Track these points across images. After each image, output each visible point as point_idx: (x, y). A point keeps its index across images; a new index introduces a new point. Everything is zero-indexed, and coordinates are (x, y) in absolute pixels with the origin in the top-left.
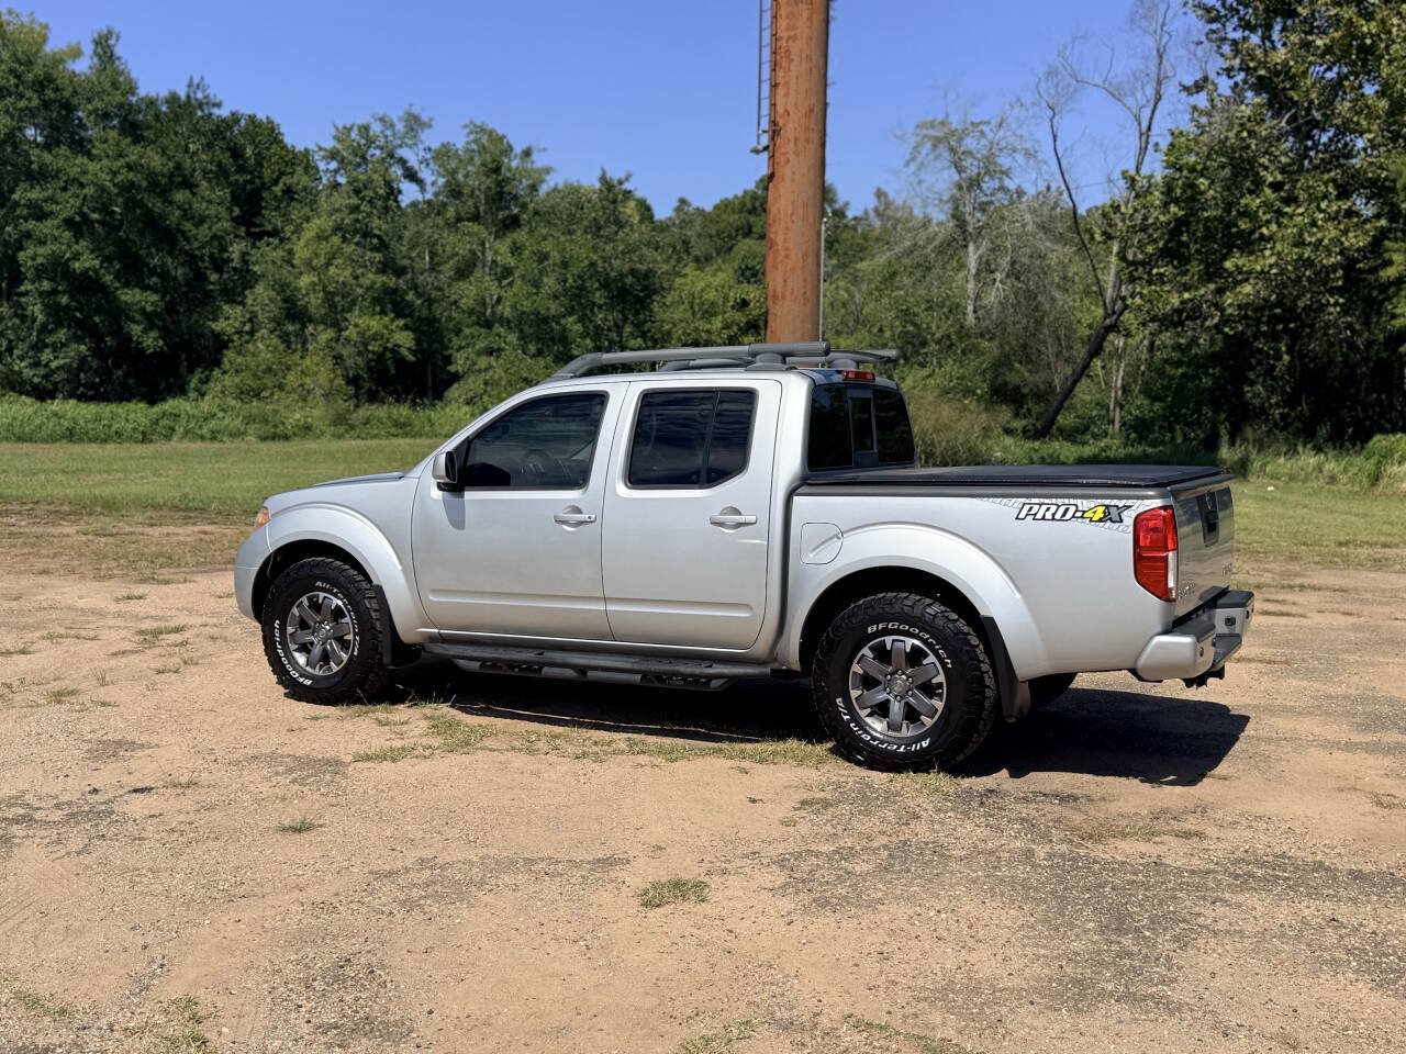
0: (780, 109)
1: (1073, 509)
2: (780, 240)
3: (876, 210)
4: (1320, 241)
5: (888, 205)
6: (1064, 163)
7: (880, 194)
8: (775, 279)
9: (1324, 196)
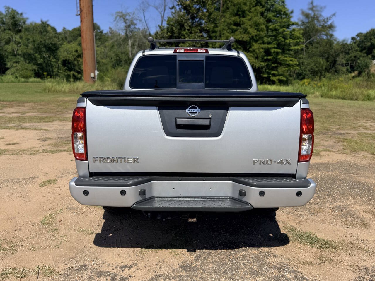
0: (82, 6)
2: (84, 36)
3: (110, 32)
5: (112, 31)
6: (147, 22)
7: (110, 28)
8: (84, 45)
9: (197, 32)
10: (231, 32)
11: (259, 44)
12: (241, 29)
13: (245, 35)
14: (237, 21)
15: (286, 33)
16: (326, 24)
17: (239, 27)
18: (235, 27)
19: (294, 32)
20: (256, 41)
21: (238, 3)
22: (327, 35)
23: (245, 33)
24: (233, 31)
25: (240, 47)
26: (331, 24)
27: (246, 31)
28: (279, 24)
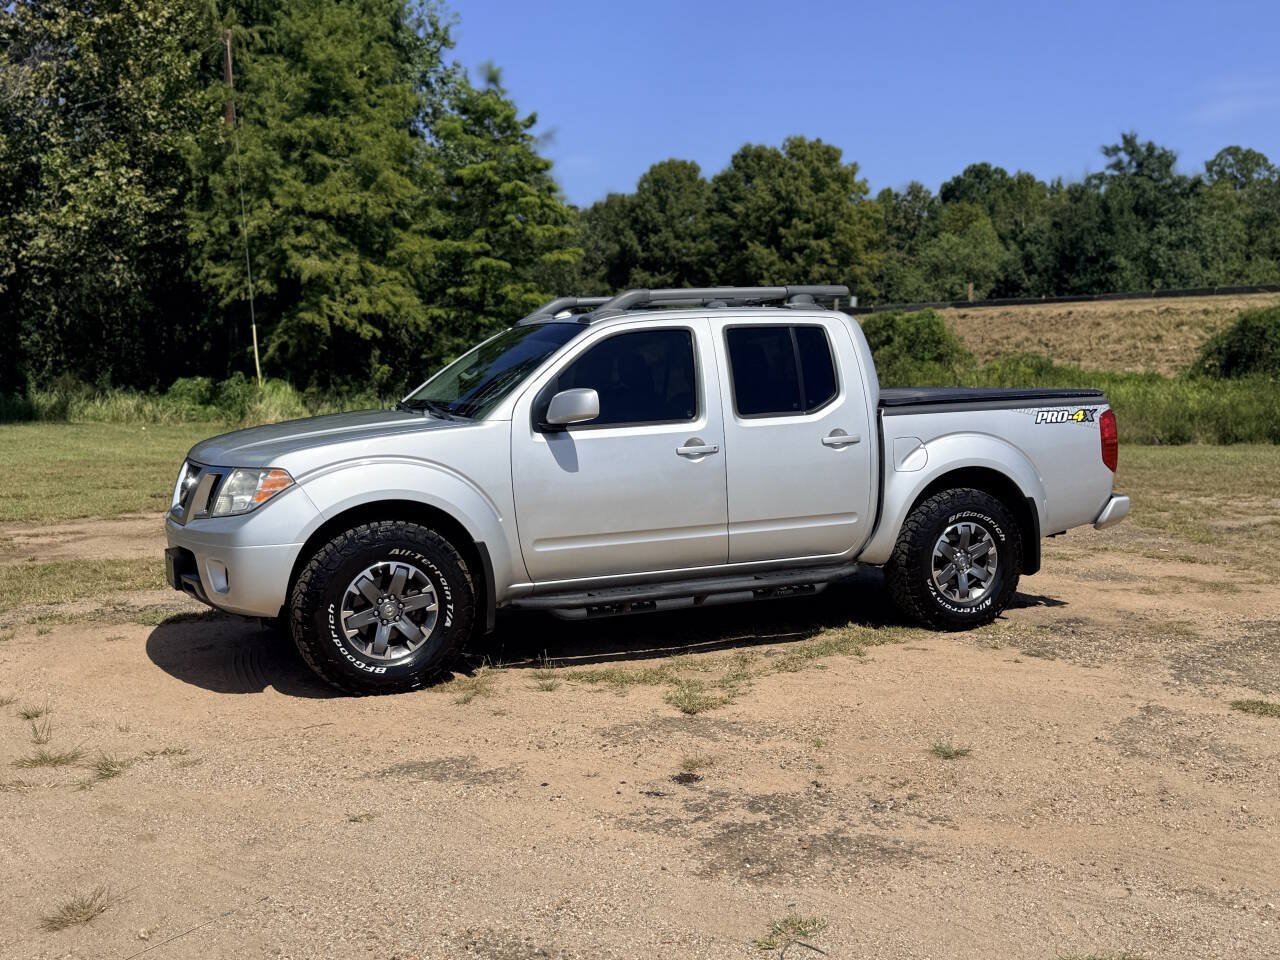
1: (1066, 413)
9: (123, 163)
10: (304, 177)
11: (415, 232)
12: (347, 169)
13: (366, 194)
14: (327, 136)
15: (528, 199)
17: (336, 161)
18: (323, 159)
20: (404, 225)
21: (330, 60)
23: (365, 186)
24: (316, 175)
25: (344, 241)
27: (367, 178)
28: (494, 163)
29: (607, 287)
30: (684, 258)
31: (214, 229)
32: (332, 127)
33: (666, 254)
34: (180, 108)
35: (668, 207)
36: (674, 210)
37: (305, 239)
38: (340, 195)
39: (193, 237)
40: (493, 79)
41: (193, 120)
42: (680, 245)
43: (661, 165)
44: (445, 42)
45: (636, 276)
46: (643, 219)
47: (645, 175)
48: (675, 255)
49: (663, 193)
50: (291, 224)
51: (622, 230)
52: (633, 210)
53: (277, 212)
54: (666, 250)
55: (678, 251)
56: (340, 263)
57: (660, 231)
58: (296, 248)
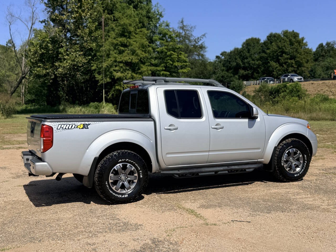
4: (78, 61)
6: (12, 36)
9: (78, 51)
10: (118, 53)
11: (146, 65)
12: (129, 50)
13: (133, 56)
14: (124, 42)
15: (174, 56)
16: (197, 44)
17: (126, 49)
18: (122, 48)
19: (181, 55)
20: (144, 63)
21: (124, 24)
22: (199, 55)
23: (133, 54)
24: (121, 52)
25: (128, 68)
26: (202, 44)
27: (133, 52)
28: (166, 47)
29: (232, 75)
30: (255, 66)
31: (98, 66)
32: (124, 40)
33: (249, 65)
34: (92, 37)
35: (250, 51)
36: (252, 52)
37: (117, 68)
38: (127, 57)
39: (93, 68)
40: (167, 25)
41: (95, 40)
42: (253, 62)
43: (249, 39)
44: (161, 15)
45: (240, 72)
46: (243, 55)
47: (244, 43)
48: (252, 65)
49: (249, 47)
50: (114, 64)
51: (237, 58)
52: (240, 53)
53: (112, 62)
54: (249, 64)
55: (253, 64)
56: (126, 74)
57: (248, 58)
58: (114, 70)
